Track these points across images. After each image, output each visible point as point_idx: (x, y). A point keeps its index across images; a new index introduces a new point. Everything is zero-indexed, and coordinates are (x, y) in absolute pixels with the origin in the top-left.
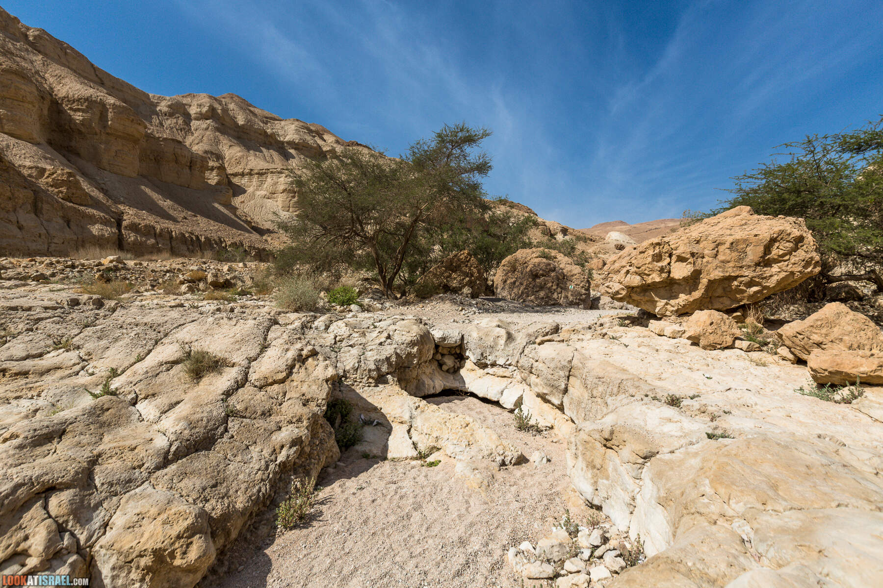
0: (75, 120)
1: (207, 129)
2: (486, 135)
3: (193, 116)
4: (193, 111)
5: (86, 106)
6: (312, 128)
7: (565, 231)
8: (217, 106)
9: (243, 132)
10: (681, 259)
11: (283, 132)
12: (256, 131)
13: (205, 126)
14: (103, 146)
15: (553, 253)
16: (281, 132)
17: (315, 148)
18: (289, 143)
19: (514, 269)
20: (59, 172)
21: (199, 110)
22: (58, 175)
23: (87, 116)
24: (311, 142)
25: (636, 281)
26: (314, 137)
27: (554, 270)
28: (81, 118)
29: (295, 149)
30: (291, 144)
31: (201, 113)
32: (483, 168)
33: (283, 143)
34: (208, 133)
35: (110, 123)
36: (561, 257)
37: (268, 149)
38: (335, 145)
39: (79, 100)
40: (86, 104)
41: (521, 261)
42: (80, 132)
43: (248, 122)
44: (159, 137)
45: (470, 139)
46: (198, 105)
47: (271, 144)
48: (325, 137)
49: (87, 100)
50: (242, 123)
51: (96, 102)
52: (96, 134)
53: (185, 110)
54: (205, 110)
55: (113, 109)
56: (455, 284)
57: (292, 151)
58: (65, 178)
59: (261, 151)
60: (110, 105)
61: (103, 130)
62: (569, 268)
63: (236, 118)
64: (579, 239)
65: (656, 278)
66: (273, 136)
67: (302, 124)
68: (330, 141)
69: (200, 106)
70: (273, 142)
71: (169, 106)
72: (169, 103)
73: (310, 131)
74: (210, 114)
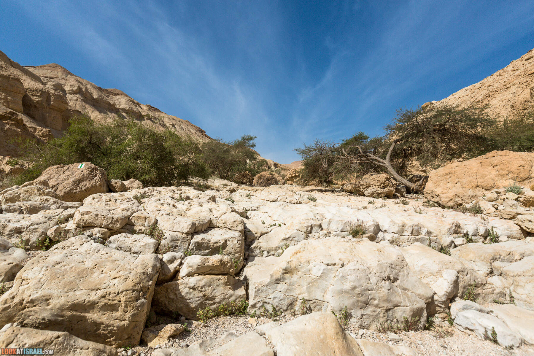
0: (33, 100)
1: (77, 100)
2: (255, 137)
3: (67, 92)
4: (67, 88)
5: (40, 94)
6: (135, 101)
7: (276, 165)
8: (82, 87)
9: (96, 102)
10: (297, 172)
11: (118, 103)
12: (104, 102)
13: (75, 98)
14: (48, 115)
15: (274, 173)
16: (117, 103)
17: (138, 113)
18: (122, 109)
19: (261, 178)
20: (44, 130)
21: (71, 88)
22: (44, 131)
23: (41, 99)
24: (135, 109)
25: (290, 176)
26: (136, 106)
27: (274, 178)
28: (37, 100)
29: (126, 113)
30: (124, 110)
31: (72, 90)
32: (253, 146)
33: (118, 109)
34: (78, 102)
35: (52, 103)
36: (276, 174)
37: (111, 113)
38: (148, 112)
39: (36, 91)
40: (40, 93)
41: (263, 175)
42: (35, 106)
43: (100, 96)
44: (70, 110)
45: (251, 139)
46: (71, 85)
47: (112, 110)
48: (142, 106)
49: (40, 91)
50: (96, 97)
51: (45, 92)
52: (44, 108)
53: (62, 87)
54: (75, 89)
55: (54, 96)
56: (244, 181)
57: (124, 114)
58: (47, 133)
59: (108, 114)
60: (52, 94)
61: (48, 107)
62: (279, 178)
63: (92, 94)
64: (282, 169)
65: (293, 175)
66: (114, 105)
67: (129, 99)
68: (144, 109)
69: (72, 86)
70: (113, 108)
71: (54, 85)
72: (54, 83)
73: (134, 103)
74: (78, 91)
